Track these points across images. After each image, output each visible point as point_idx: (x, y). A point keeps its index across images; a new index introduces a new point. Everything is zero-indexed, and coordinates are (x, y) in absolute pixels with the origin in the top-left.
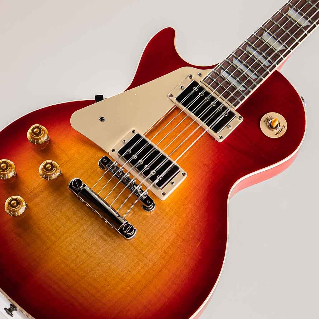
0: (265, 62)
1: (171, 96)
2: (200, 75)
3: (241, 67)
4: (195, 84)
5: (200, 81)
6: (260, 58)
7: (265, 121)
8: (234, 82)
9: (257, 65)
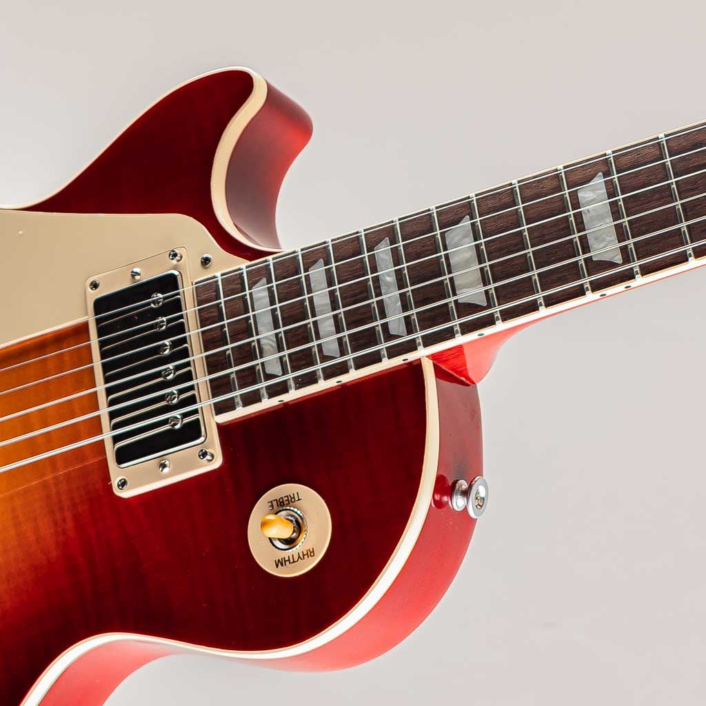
0: (395, 317)
1: (95, 285)
2: (206, 261)
3: (321, 296)
4: (169, 283)
5: (190, 280)
6: (391, 295)
7: (275, 503)
8: (266, 335)
9: (364, 316)
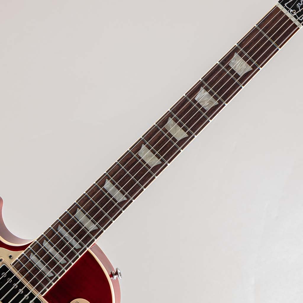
0: (76, 245)
2: (10, 257)
3: (51, 250)
5: (10, 265)
6: (71, 240)
8: (43, 268)
9: (67, 249)
